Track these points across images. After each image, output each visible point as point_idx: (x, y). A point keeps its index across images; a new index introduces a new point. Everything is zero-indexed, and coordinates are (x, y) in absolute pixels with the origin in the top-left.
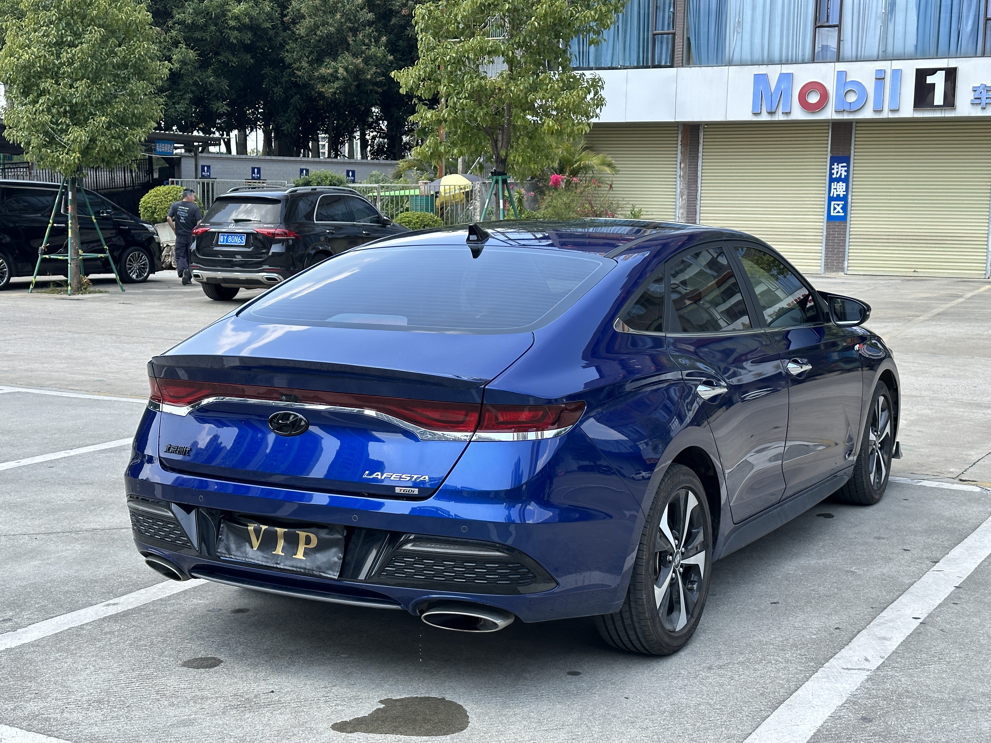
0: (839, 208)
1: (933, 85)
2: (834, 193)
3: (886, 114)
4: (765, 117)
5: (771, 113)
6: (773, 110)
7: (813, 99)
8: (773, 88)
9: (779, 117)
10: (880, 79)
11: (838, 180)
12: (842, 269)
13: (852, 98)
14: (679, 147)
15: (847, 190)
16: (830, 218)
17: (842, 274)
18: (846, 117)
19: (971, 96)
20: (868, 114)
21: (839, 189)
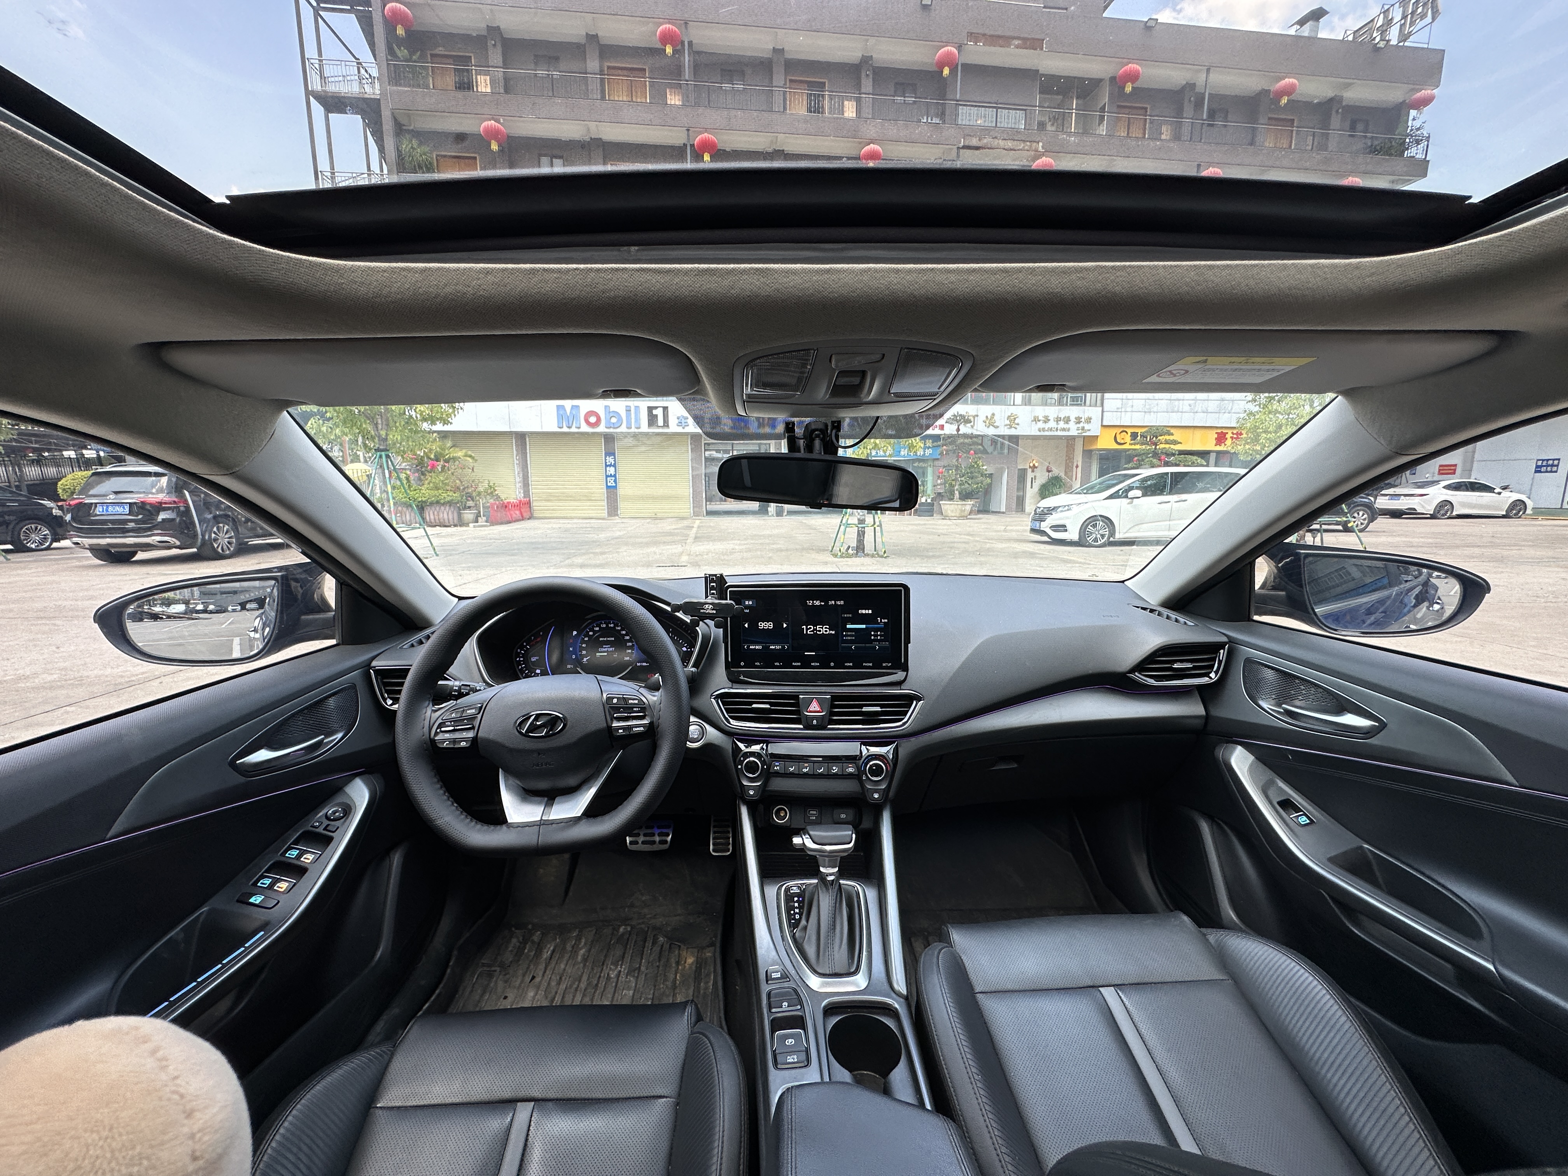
0: (612, 481)
1: (656, 416)
2: (609, 473)
3: (633, 430)
4: (565, 429)
5: (569, 427)
6: (570, 425)
7: (593, 419)
8: (568, 414)
9: (574, 430)
10: (628, 410)
11: (610, 466)
12: (618, 515)
13: (614, 420)
14: (514, 447)
15: (615, 471)
16: (608, 487)
17: (617, 517)
18: (612, 430)
19: (677, 421)
20: (623, 429)
21: (611, 470)
